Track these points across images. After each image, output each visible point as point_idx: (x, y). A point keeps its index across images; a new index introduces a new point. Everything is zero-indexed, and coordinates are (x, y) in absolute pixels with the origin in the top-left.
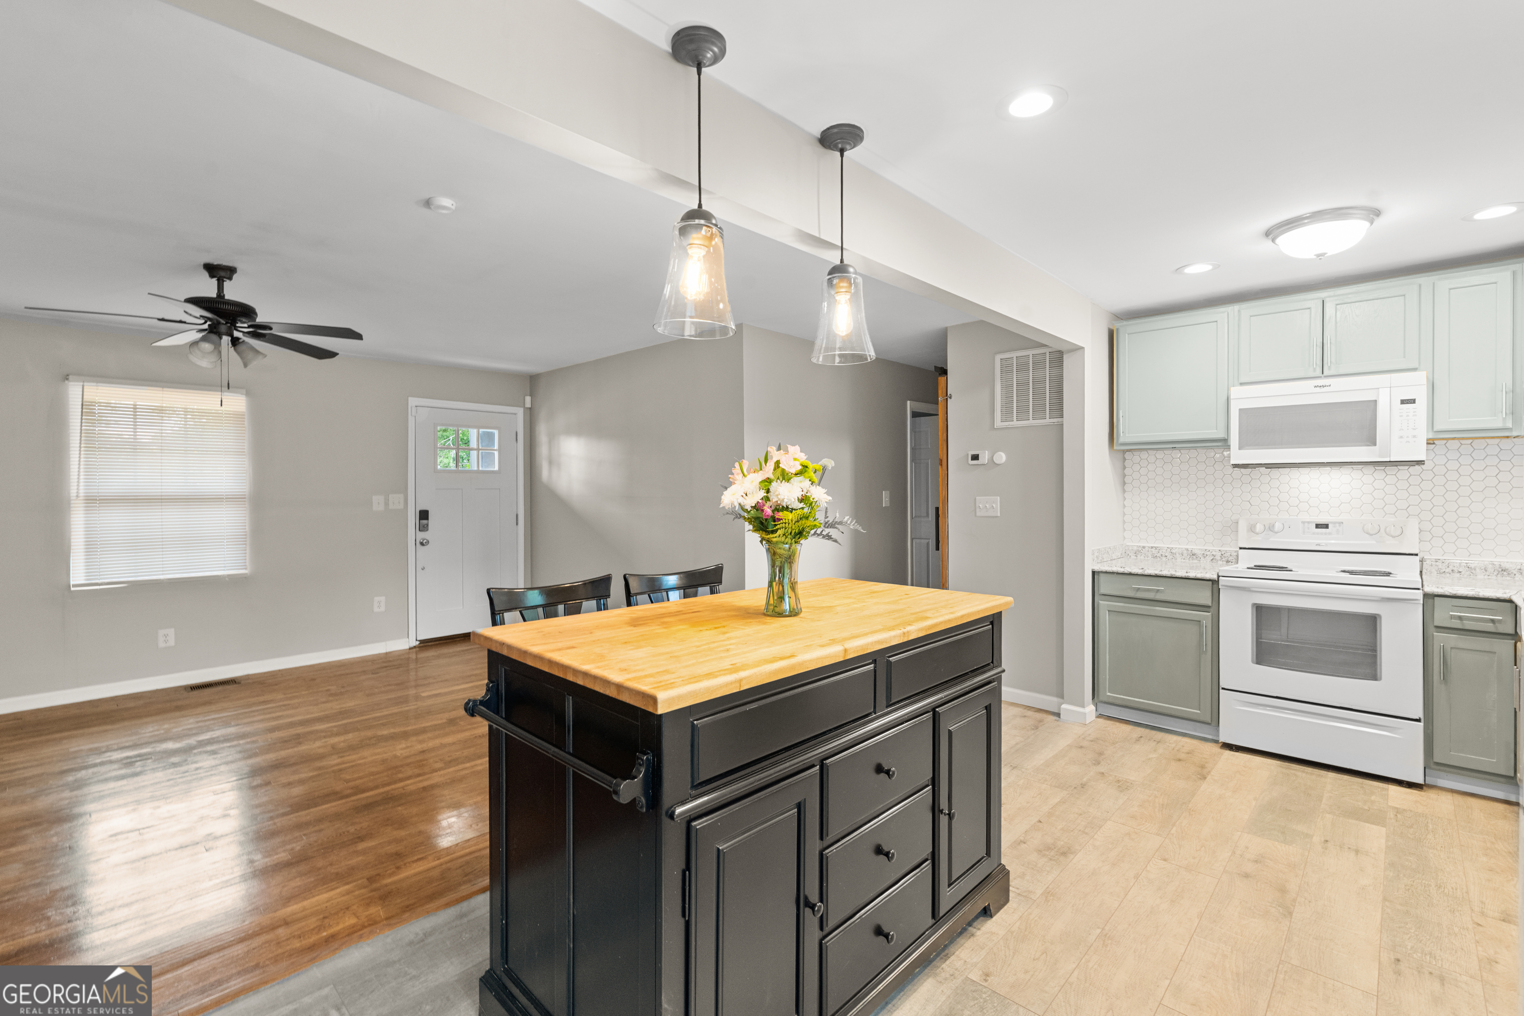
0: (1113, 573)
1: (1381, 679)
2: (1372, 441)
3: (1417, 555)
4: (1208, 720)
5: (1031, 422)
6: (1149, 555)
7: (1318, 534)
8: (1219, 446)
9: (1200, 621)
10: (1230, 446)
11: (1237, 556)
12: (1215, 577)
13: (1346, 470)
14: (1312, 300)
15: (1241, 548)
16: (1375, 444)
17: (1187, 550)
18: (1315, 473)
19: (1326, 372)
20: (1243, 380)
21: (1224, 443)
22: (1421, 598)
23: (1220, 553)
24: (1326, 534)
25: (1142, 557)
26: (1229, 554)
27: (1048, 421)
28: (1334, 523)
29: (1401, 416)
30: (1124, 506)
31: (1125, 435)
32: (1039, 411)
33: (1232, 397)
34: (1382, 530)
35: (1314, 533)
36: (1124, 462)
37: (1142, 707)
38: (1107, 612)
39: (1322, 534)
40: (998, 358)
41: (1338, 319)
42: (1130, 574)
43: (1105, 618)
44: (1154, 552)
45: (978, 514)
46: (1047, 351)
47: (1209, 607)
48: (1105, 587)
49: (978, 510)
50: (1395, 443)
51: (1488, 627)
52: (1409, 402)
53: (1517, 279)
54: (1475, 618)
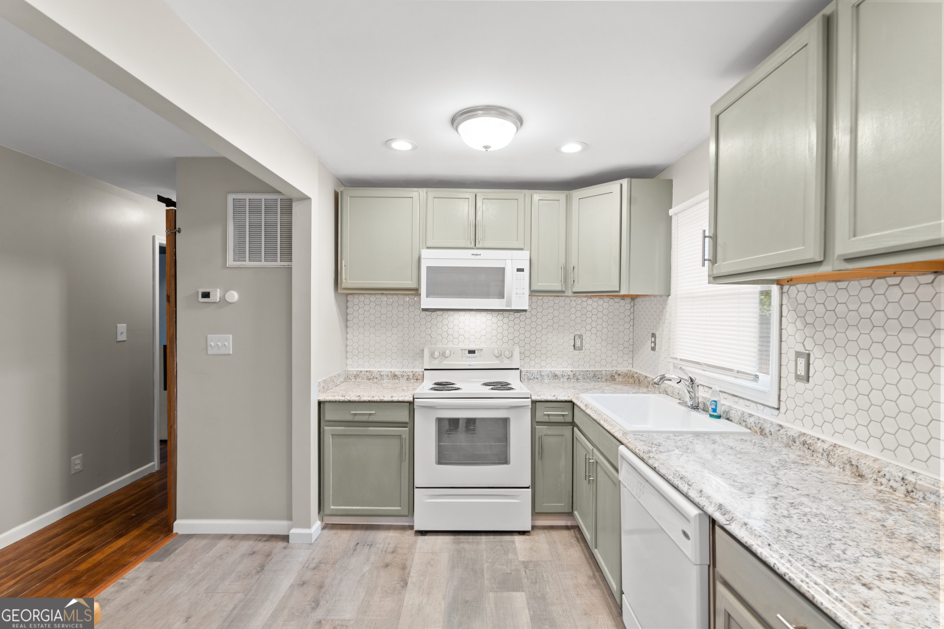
0: (335, 402)
1: (509, 464)
2: (501, 295)
3: (518, 369)
4: (406, 513)
5: (263, 263)
6: (365, 378)
7: (470, 357)
8: (412, 294)
9: (401, 436)
10: (420, 294)
11: (423, 375)
12: (411, 399)
13: (484, 314)
14: (469, 193)
15: (425, 370)
16: (503, 298)
17: (391, 372)
18: (467, 315)
19: (477, 246)
20: (429, 245)
21: (416, 291)
22: (530, 404)
23: (412, 374)
24: (474, 357)
25: (360, 380)
26: (418, 374)
27: (279, 263)
28: (478, 350)
29: (517, 280)
30: (347, 339)
31: (347, 281)
32: (270, 254)
33: (422, 257)
34: (502, 354)
35: (467, 357)
36: (347, 303)
37: (359, 513)
38: (331, 436)
39: (472, 357)
40: (231, 198)
41: (483, 210)
42: (349, 402)
43: (328, 440)
44: (368, 375)
45: (210, 352)
46: (278, 197)
47: (407, 423)
48: (329, 415)
49: (209, 348)
50: (514, 298)
51: (561, 419)
52: (520, 270)
53: (568, 200)
54: (555, 414)
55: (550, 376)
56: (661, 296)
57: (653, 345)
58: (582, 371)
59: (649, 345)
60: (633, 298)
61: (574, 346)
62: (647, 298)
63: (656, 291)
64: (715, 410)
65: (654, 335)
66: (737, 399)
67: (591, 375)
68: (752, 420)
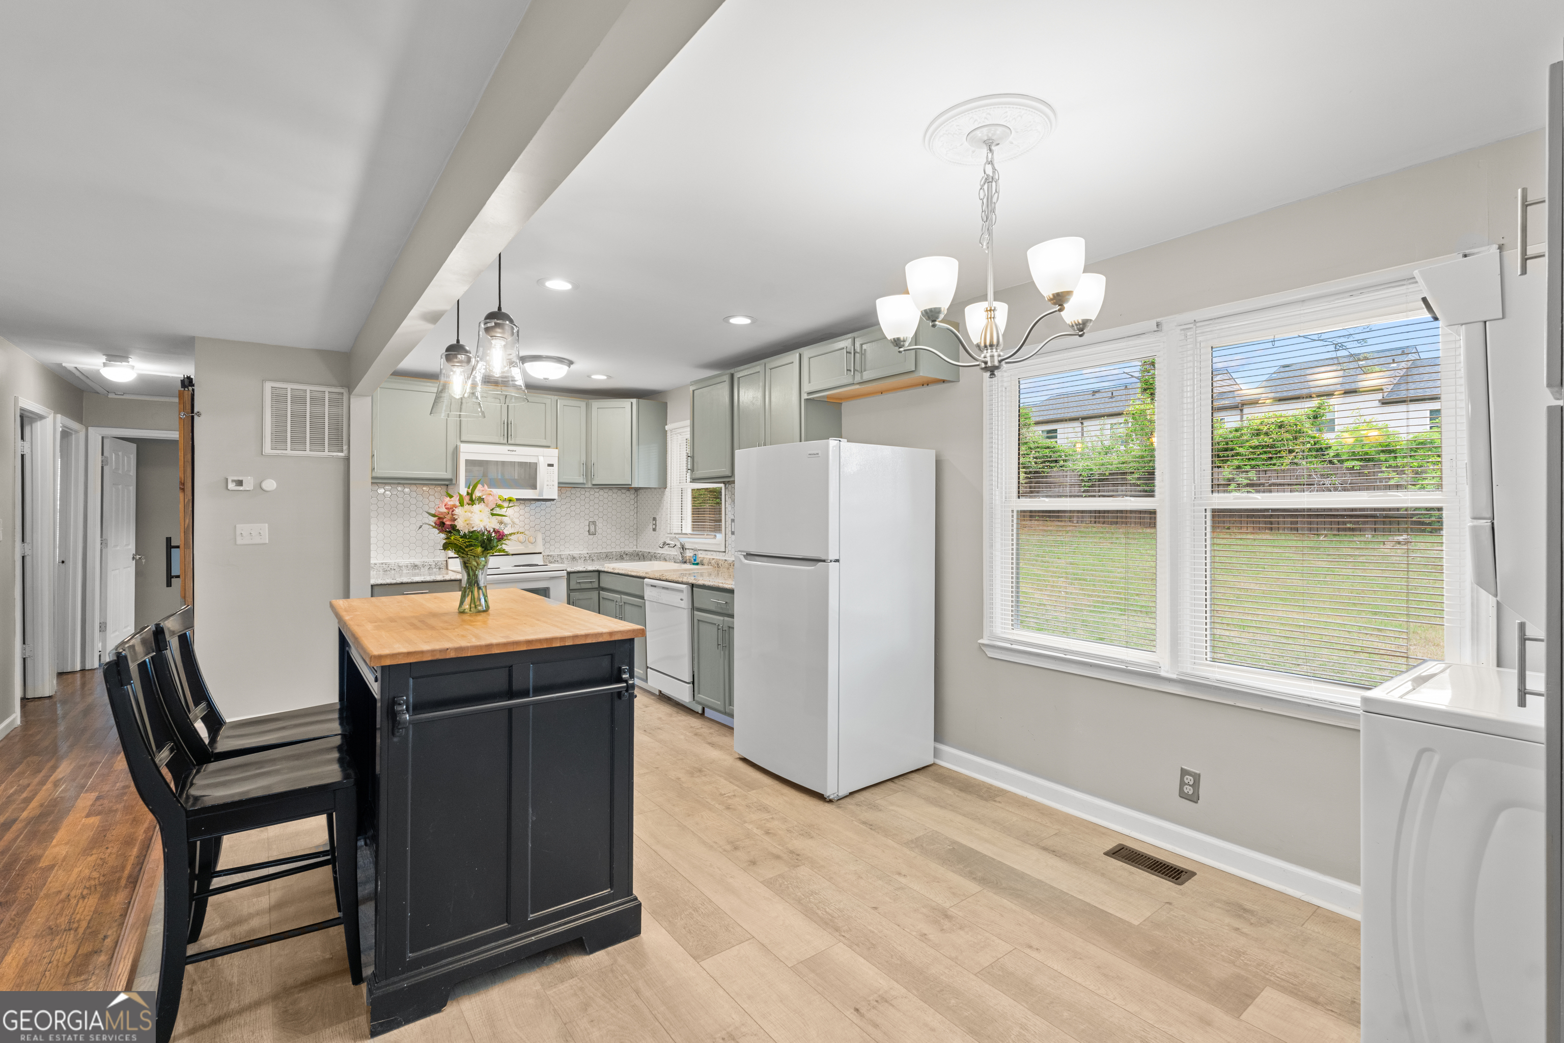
0: (387, 585)
2: (534, 487)
3: (541, 553)
5: (308, 453)
8: (449, 484)
10: (459, 484)
11: (448, 564)
15: (449, 558)
16: (535, 489)
19: (510, 442)
20: (465, 439)
21: (453, 482)
22: (566, 575)
23: (435, 563)
26: (441, 563)
27: (327, 454)
29: (548, 473)
31: (377, 470)
32: (317, 444)
33: (461, 451)
34: (528, 540)
40: (268, 386)
41: (514, 409)
42: (402, 583)
45: (240, 541)
46: (326, 390)
49: (239, 537)
50: (545, 488)
51: (589, 586)
52: (551, 465)
53: (588, 407)
54: (585, 581)
55: (569, 559)
56: (660, 488)
57: (654, 526)
58: (596, 553)
59: (651, 527)
60: (637, 490)
61: (589, 531)
62: (649, 490)
63: (653, 484)
64: (695, 560)
65: (654, 519)
66: (707, 552)
67: (604, 556)
68: (713, 561)
